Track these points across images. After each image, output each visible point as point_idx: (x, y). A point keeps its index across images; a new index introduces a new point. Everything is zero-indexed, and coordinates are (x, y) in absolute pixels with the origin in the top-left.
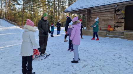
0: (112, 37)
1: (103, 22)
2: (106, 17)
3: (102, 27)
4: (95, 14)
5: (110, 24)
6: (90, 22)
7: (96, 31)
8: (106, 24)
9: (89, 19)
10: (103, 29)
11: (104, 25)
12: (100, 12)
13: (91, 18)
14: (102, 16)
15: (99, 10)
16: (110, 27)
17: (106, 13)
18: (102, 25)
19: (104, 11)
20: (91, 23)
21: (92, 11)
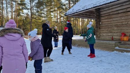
0: (122, 51)
1: (115, 28)
2: (120, 21)
3: (115, 36)
4: (106, 17)
5: (124, 31)
6: (100, 28)
7: (92, 43)
8: (120, 31)
9: (98, 25)
10: (116, 39)
11: (117, 33)
12: (111, 13)
13: (101, 23)
14: (114, 19)
15: (110, 11)
16: (125, 35)
17: (120, 15)
18: (114, 33)
19: (117, 12)
20: (102, 30)
21: (102, 13)
